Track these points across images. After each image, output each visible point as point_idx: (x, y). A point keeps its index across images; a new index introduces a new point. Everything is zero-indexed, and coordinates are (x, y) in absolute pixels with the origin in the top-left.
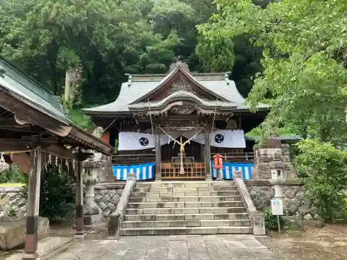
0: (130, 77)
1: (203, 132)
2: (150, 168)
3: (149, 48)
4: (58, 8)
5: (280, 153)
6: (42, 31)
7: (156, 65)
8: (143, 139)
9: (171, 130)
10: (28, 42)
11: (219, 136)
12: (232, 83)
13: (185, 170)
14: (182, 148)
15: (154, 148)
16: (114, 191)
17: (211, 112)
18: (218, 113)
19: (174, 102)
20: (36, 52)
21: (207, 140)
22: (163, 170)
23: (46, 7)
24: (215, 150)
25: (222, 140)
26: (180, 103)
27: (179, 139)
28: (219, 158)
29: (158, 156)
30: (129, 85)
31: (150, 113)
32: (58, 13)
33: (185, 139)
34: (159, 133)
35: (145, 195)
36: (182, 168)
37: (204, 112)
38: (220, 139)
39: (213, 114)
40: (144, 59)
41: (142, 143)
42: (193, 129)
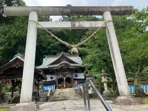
0: (46, 56)
1: (71, 74)
2: (54, 86)
3: (51, 45)
4: (19, 32)
5: (93, 79)
6: (12, 40)
7: (54, 51)
8: (51, 77)
9: (61, 74)
10: (7, 44)
11: (76, 75)
12: (80, 58)
13: (66, 86)
14: (65, 79)
15: (55, 80)
16: (45, 92)
17: (73, 68)
18: (75, 68)
19: (62, 65)
20: (9, 47)
21: (72, 76)
22: (59, 87)
23: (15, 32)
24: (75, 79)
25: (77, 76)
26: (64, 65)
27: (63, 76)
28: (76, 82)
29: (57, 82)
30: (46, 59)
31: (55, 68)
32: (19, 34)
33: (65, 77)
34: (57, 74)
35: (54, 92)
36: (65, 86)
37: (71, 67)
38: (76, 76)
39: (74, 68)
40: (49, 49)
41: (51, 79)
42: (68, 73)
